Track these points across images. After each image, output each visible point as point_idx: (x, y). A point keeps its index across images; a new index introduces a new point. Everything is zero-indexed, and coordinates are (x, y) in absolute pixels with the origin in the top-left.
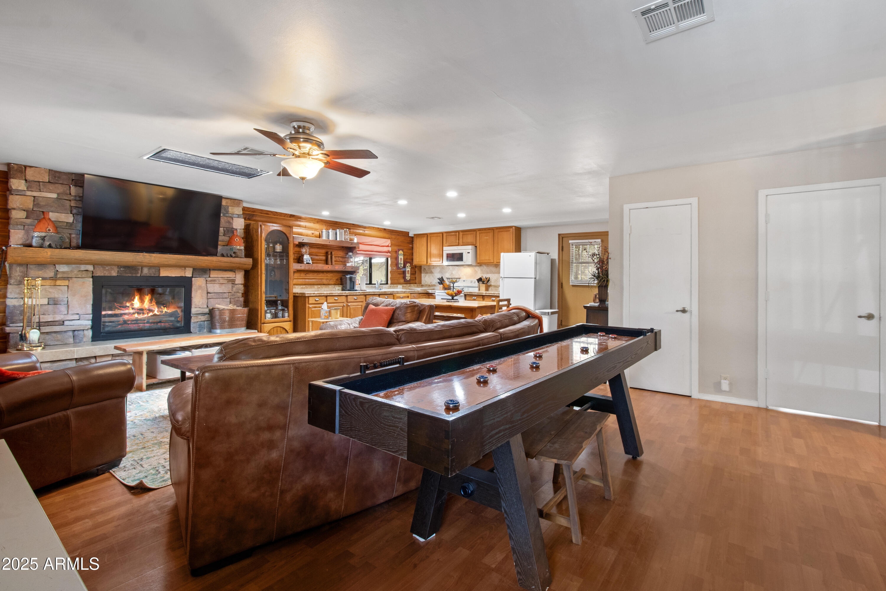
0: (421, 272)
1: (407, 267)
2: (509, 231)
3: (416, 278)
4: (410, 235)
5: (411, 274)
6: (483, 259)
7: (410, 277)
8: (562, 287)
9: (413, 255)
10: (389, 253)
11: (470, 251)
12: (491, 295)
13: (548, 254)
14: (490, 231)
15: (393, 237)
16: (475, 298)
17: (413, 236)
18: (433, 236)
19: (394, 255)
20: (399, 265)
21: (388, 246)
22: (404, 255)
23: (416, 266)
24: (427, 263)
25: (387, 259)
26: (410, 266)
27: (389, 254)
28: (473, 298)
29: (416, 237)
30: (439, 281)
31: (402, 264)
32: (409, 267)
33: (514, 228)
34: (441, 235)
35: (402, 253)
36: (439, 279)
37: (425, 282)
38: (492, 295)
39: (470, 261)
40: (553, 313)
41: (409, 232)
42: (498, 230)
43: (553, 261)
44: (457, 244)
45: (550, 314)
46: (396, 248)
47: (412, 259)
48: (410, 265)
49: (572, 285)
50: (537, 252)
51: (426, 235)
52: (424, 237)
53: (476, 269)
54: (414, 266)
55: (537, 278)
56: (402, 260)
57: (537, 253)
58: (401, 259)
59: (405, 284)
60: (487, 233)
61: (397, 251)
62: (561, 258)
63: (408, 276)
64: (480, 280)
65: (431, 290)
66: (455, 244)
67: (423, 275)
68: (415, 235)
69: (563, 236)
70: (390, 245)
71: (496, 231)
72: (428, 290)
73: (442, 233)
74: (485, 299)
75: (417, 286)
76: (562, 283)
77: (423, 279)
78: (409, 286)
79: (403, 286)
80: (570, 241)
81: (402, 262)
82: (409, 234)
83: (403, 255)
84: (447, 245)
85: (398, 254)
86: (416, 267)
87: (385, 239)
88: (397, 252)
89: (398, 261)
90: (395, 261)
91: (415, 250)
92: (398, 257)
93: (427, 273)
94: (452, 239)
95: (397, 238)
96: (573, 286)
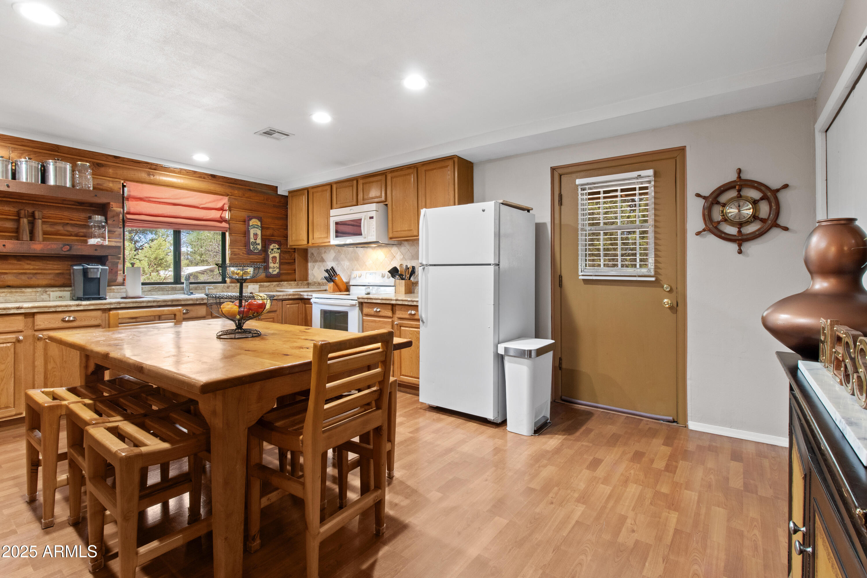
0: (306, 261)
1: (270, 250)
2: (447, 166)
3: (295, 270)
4: (279, 192)
5: (281, 263)
6: (399, 230)
7: (280, 268)
8: (561, 285)
9: (286, 229)
10: (224, 223)
11: (373, 214)
12: (406, 303)
13: (528, 211)
14: (410, 171)
15: (236, 192)
16: (378, 310)
17: (286, 194)
18: (317, 192)
19: (240, 226)
20: (252, 247)
21: (222, 209)
22: (263, 228)
23: (295, 249)
24: (308, 242)
25: (224, 235)
26: (278, 249)
27: (224, 225)
28: (375, 310)
29: (292, 197)
30: (327, 275)
31: (259, 244)
32: (275, 250)
33: (456, 160)
34: (328, 188)
35: (259, 224)
36: (327, 271)
37: (313, 277)
38: (410, 303)
39: (375, 233)
40: (540, 352)
41: (277, 187)
42: (424, 168)
43: (539, 228)
44: (354, 203)
45: (533, 354)
46: (243, 214)
47: (286, 237)
48: (277, 247)
49: (584, 280)
50: (501, 201)
51: (307, 190)
52: (304, 194)
53: (392, 252)
54: (292, 249)
55: (503, 265)
56: (259, 237)
57: (503, 204)
58: (256, 235)
59: (269, 282)
60: (405, 175)
61: (247, 219)
62: (557, 221)
63: (274, 268)
64: (394, 272)
65: (305, 294)
66: (350, 204)
67: (310, 265)
68: (290, 192)
69: (561, 171)
70: (226, 207)
71: (422, 170)
72: (302, 293)
73: (330, 185)
74: (397, 312)
75: (298, 285)
76: (561, 277)
77: (310, 272)
78: (278, 286)
79: (261, 286)
80: (578, 181)
81: (259, 241)
82: (277, 191)
83: (261, 227)
84: (339, 206)
85: (249, 225)
86: (295, 252)
87: (216, 196)
88: (246, 221)
89: (249, 238)
90: (243, 239)
91: (290, 221)
92: (249, 232)
93: (315, 261)
94: (347, 193)
95: (246, 195)
96: (586, 281)
